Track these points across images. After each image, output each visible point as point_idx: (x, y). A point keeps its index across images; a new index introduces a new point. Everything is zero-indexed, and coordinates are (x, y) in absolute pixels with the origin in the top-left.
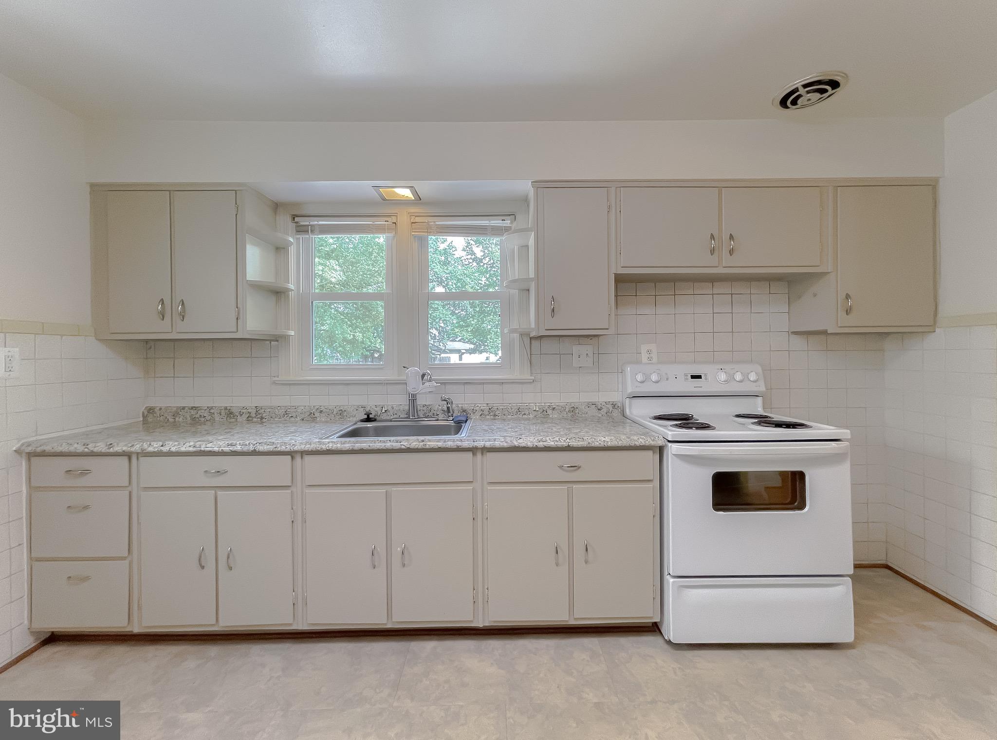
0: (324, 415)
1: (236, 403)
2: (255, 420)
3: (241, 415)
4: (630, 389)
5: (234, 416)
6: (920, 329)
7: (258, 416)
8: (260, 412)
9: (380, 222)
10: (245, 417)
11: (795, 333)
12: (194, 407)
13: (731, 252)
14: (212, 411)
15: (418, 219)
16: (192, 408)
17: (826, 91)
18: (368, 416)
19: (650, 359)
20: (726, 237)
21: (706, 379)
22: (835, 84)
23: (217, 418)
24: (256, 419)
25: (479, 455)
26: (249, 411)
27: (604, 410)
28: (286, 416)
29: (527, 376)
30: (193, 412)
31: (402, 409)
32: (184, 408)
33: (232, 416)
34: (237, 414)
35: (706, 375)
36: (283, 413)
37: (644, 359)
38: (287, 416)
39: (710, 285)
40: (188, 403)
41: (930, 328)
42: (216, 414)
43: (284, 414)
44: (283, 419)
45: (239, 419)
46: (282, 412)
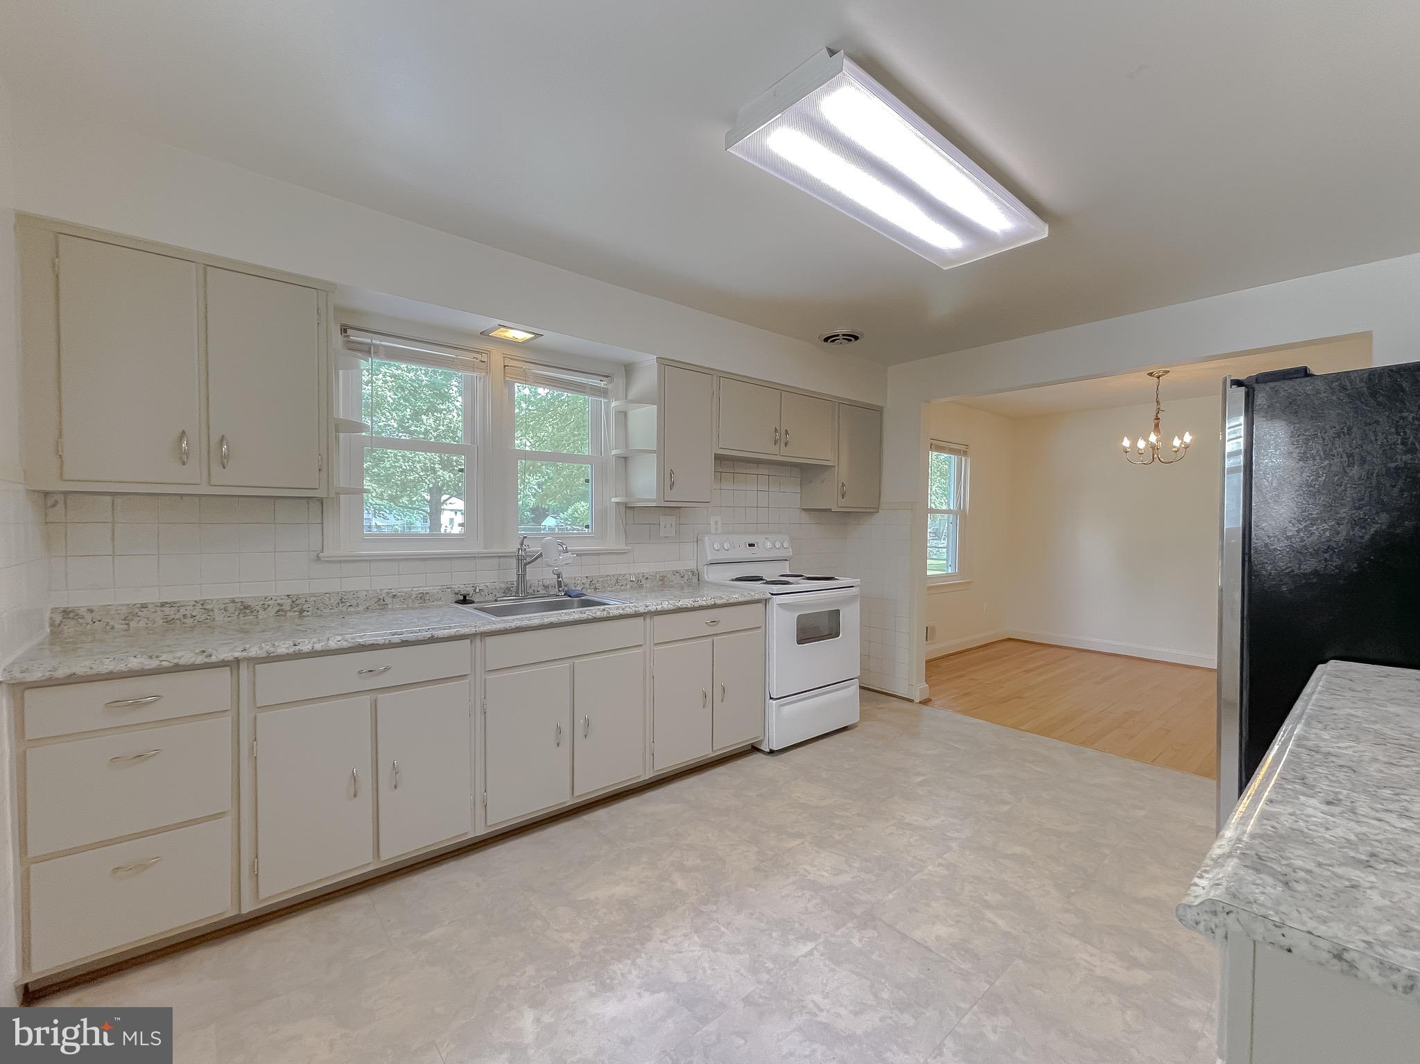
0: (398, 600)
1: (248, 592)
2: (289, 614)
3: (265, 609)
4: (710, 557)
5: (252, 612)
6: (872, 510)
7: (295, 609)
8: (298, 602)
9: (467, 357)
10: (272, 611)
11: (805, 510)
12: (167, 603)
13: (786, 444)
14: (209, 607)
15: (512, 363)
16: (163, 605)
17: (851, 340)
18: (465, 597)
19: (716, 529)
20: (783, 432)
21: (758, 547)
22: (856, 338)
23: (219, 617)
24: (292, 614)
25: (648, 620)
26: (279, 601)
27: (686, 577)
28: (341, 605)
29: (622, 546)
30: (167, 610)
31: (498, 587)
32: (144, 606)
33: (247, 611)
34: (257, 608)
35: (757, 543)
36: (336, 602)
37: (713, 531)
38: (344, 604)
39: (756, 465)
40: (151, 596)
41: (876, 510)
42: (216, 611)
43: (338, 603)
44: (336, 610)
45: (262, 615)
46: (335, 600)
